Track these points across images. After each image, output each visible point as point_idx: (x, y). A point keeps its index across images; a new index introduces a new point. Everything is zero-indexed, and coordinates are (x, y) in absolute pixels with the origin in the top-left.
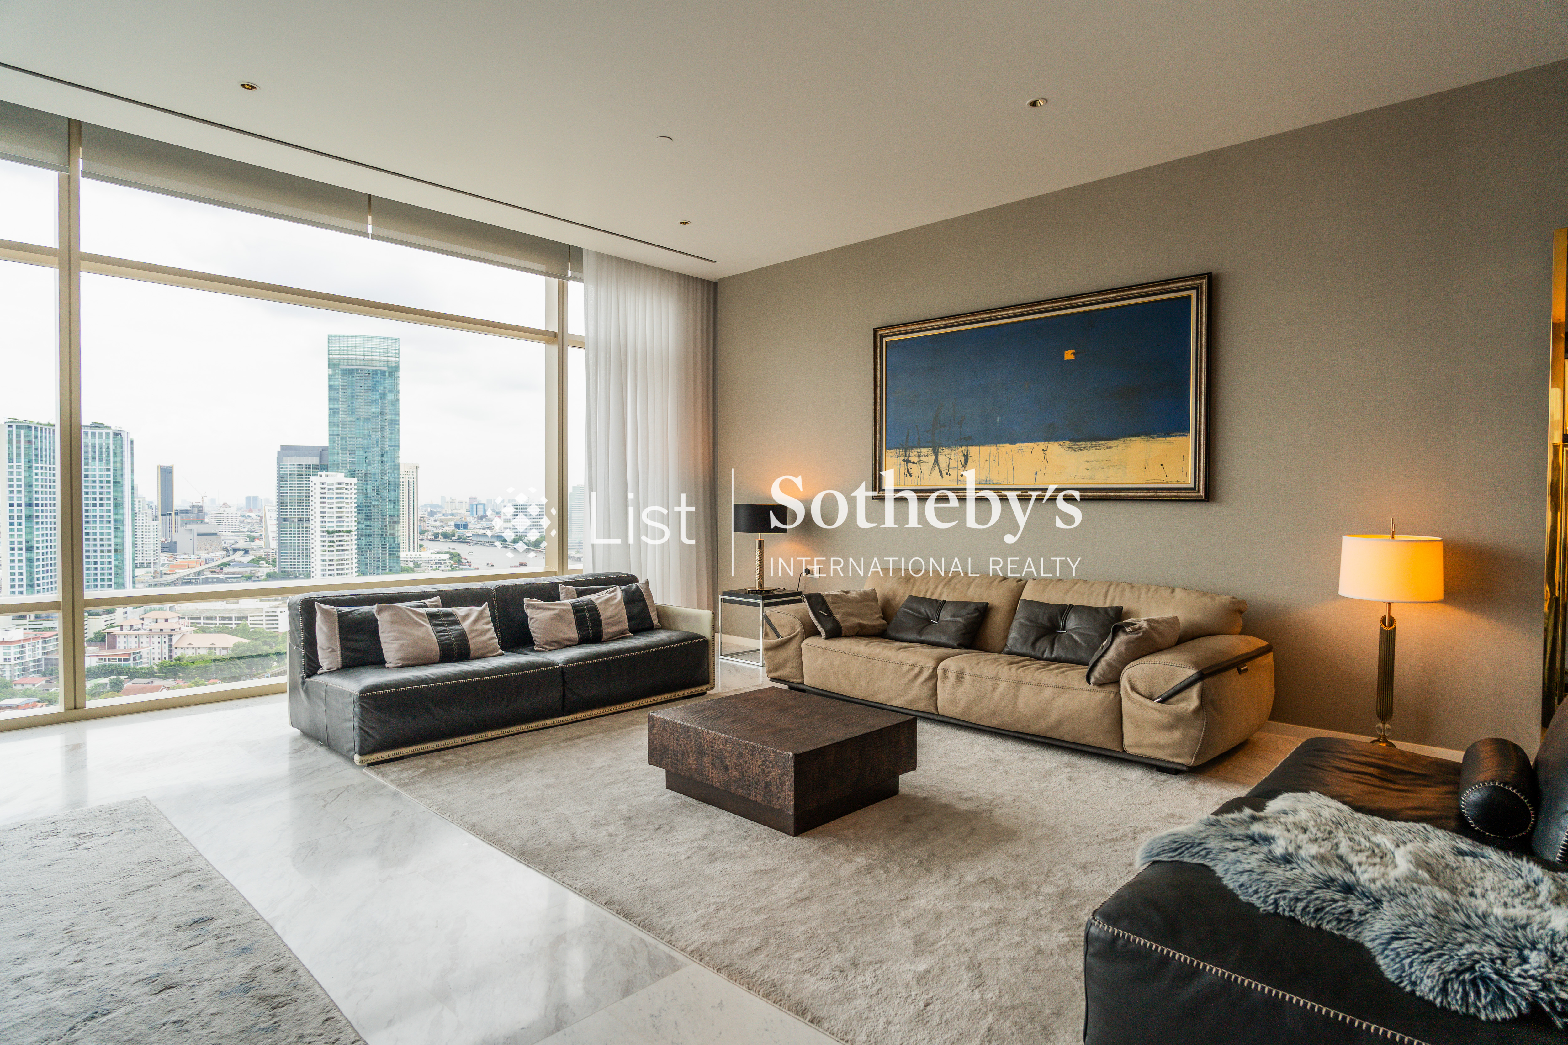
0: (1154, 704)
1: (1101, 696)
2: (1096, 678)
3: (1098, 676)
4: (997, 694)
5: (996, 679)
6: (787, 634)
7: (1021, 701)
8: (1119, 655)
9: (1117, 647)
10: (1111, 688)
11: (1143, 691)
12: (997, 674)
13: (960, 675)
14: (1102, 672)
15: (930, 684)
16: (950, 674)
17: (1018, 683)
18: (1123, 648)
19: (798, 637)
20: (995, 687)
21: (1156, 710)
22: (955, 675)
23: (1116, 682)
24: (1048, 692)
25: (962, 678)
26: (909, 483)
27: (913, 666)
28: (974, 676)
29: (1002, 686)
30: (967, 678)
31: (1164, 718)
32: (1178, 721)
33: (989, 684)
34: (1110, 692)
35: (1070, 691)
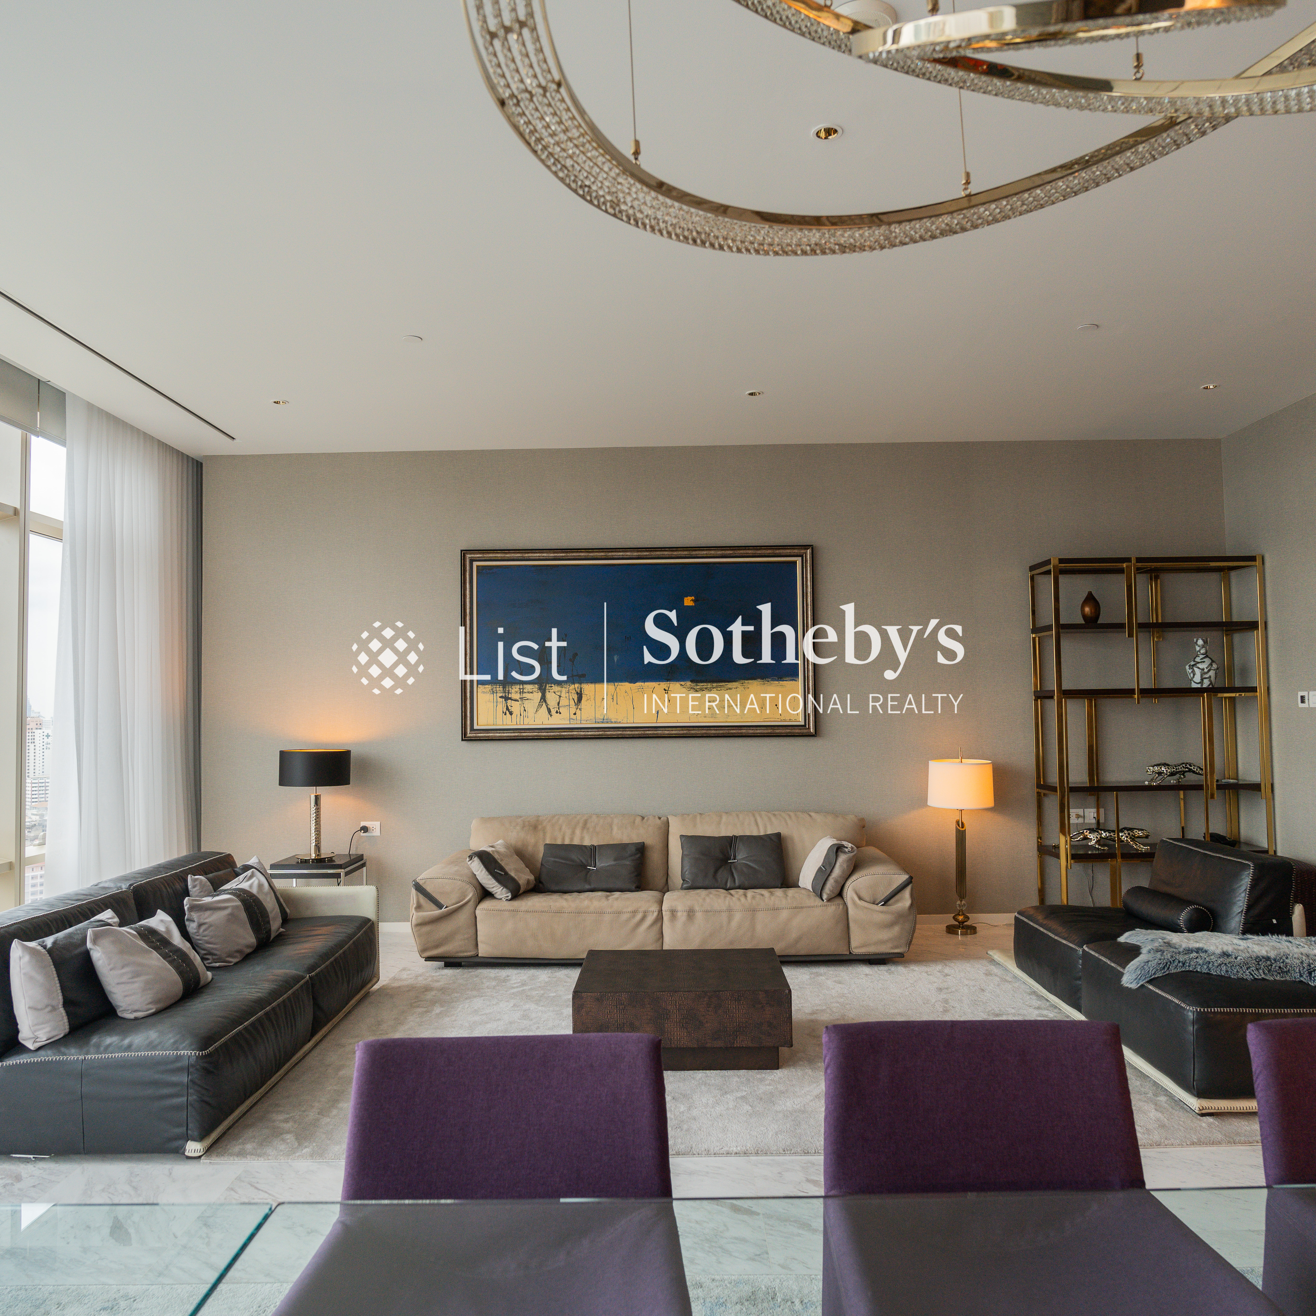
0: (879, 908)
1: (833, 909)
2: (828, 894)
3: (828, 892)
4: (734, 924)
5: (730, 910)
6: (454, 901)
7: (759, 927)
8: (843, 871)
9: (841, 866)
10: (838, 901)
11: (868, 899)
12: (729, 906)
13: (691, 914)
14: (831, 889)
15: (656, 928)
16: (679, 914)
17: (753, 911)
18: (845, 866)
19: (471, 904)
20: (730, 919)
21: (882, 912)
22: (685, 914)
23: (840, 894)
24: (784, 914)
25: (694, 915)
26: (509, 722)
27: (635, 912)
28: (707, 911)
29: (737, 917)
30: (699, 915)
31: (888, 918)
32: (900, 917)
33: (724, 917)
34: (839, 905)
35: (805, 909)
